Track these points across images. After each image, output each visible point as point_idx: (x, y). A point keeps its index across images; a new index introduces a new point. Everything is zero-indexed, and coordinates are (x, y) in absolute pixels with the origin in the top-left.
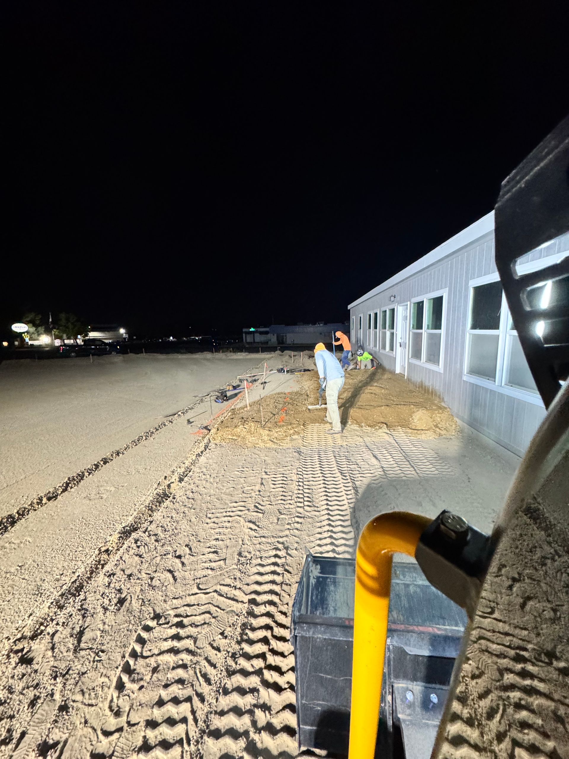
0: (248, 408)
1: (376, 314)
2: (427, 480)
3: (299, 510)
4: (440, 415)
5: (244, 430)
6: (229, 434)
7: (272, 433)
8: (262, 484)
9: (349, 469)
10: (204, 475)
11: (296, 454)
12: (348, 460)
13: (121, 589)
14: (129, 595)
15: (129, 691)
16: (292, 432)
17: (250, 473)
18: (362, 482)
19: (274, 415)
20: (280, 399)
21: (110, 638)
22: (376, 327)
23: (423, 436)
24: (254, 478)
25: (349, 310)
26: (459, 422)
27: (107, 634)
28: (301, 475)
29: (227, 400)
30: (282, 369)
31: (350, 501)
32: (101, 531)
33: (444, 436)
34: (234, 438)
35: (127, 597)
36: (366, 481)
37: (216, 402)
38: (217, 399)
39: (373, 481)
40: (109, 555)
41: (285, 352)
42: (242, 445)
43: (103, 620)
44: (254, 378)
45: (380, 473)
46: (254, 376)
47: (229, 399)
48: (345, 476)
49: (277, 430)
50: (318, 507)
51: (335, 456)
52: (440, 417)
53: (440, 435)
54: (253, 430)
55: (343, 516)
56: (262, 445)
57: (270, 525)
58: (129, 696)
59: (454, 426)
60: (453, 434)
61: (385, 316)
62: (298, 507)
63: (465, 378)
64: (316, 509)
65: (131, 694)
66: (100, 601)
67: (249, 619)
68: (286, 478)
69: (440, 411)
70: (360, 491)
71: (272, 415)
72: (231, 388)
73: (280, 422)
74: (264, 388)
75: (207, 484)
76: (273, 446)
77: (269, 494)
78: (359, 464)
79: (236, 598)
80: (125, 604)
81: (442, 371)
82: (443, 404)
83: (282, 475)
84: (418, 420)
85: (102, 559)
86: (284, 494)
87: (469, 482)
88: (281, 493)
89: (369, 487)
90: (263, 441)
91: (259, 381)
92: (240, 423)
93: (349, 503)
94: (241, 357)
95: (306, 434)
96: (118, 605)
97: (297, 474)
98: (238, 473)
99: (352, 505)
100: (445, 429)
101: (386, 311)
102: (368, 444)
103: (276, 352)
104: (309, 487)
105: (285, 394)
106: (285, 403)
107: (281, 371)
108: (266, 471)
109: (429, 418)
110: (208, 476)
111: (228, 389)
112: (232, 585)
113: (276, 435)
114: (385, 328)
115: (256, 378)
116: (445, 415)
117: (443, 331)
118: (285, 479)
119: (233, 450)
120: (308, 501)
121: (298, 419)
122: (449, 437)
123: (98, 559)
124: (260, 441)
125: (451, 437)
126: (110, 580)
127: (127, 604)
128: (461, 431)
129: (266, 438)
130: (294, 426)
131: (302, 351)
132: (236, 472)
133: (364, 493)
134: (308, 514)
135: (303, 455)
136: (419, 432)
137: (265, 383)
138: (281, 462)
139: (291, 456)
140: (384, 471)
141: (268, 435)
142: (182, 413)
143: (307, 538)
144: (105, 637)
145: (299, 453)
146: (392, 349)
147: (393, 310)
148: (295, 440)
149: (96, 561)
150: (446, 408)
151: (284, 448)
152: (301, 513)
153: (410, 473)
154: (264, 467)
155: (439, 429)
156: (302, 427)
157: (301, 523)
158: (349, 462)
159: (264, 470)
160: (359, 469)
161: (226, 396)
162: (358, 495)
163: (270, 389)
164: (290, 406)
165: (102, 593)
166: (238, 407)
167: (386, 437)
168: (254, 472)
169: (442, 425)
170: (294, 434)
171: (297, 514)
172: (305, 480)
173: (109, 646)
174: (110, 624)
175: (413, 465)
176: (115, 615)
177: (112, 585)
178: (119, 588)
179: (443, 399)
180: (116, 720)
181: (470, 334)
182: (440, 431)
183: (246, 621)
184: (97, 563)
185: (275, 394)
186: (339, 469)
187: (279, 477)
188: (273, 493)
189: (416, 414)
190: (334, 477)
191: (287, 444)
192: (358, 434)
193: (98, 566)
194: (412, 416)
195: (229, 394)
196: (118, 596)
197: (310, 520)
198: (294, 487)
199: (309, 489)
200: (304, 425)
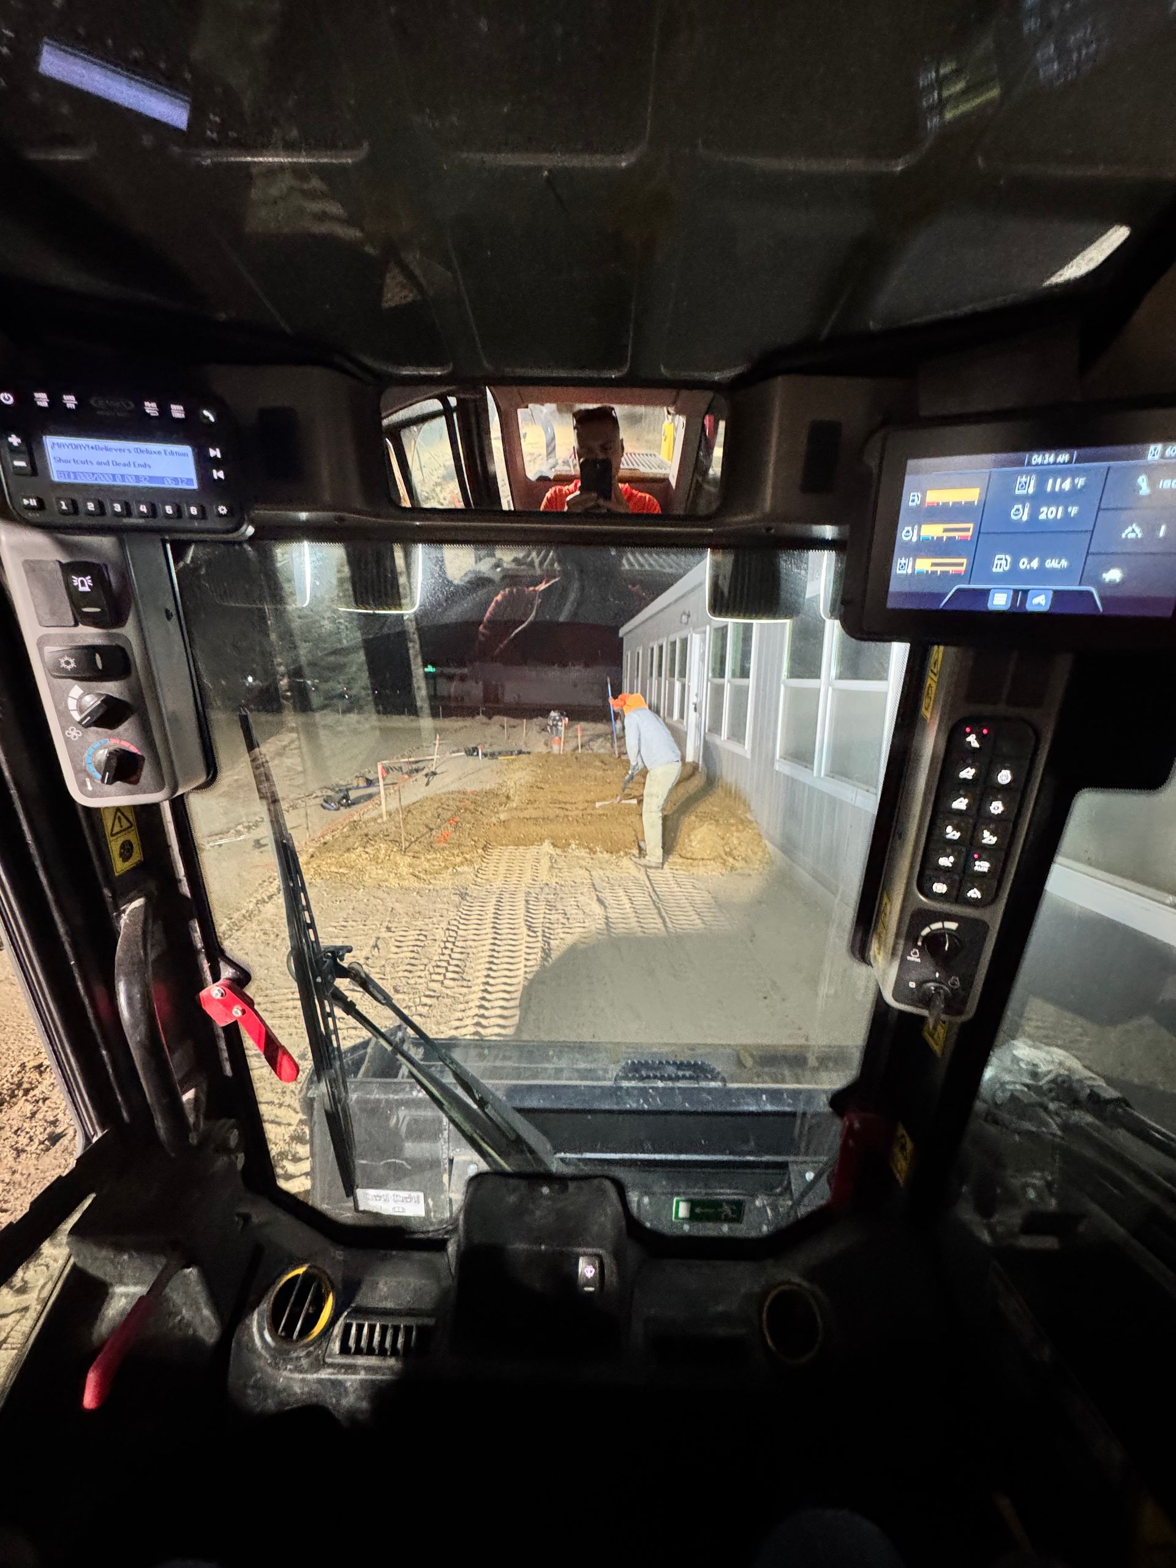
0: (385, 818)
1: (661, 648)
2: (679, 938)
3: (433, 985)
4: (739, 834)
5: (364, 856)
6: (331, 864)
7: (418, 862)
8: (376, 946)
9: (548, 921)
10: (265, 934)
11: (457, 898)
12: (551, 906)
13: (57, 1120)
14: (72, 1128)
15: (48, 1259)
16: (458, 860)
17: (357, 930)
18: (561, 942)
19: (431, 830)
20: (451, 803)
21: (22, 1191)
22: (660, 674)
23: (702, 870)
24: (363, 937)
25: (622, 639)
26: (771, 847)
27: (17, 1186)
28: (453, 931)
29: (349, 805)
30: (475, 749)
31: (528, 970)
32: (30, 1036)
33: (739, 871)
34: (341, 870)
35: (67, 1131)
36: (570, 940)
37: (324, 807)
38: (326, 801)
39: (583, 940)
40: (41, 1073)
41: (496, 718)
42: (355, 884)
43: (11, 1168)
44: (415, 766)
45: (599, 926)
46: (416, 762)
47: (353, 804)
48: (535, 932)
49: (429, 857)
50: (469, 981)
51: (527, 901)
52: (738, 838)
53: (733, 868)
54: (382, 856)
55: (509, 992)
56: (394, 882)
57: (371, 1011)
58: (47, 1266)
59: (760, 853)
60: (757, 867)
61: (673, 651)
62: (433, 981)
63: (777, 767)
64: (465, 983)
65: (51, 1263)
66: (10, 1140)
67: (294, 1145)
68: (426, 936)
69: (741, 827)
70: (555, 955)
71: (425, 830)
72: (362, 783)
73: (439, 842)
74: (427, 784)
75: (267, 949)
76: (416, 884)
77: (383, 962)
78: (568, 913)
79: (277, 1120)
80: (61, 1141)
81: (749, 756)
82: (749, 816)
83: (419, 932)
84: (699, 842)
85: (25, 1079)
86: (413, 961)
87: (751, 941)
88: (407, 961)
89: (573, 949)
90: (398, 876)
91: (424, 772)
92: (357, 844)
93: (526, 972)
94: (400, 725)
95: (484, 865)
96: (46, 1142)
97: (448, 929)
98: (334, 929)
99: (529, 976)
100: (743, 859)
101: (675, 642)
102: (597, 882)
103: (478, 718)
104: (463, 950)
105: (464, 793)
106: (459, 809)
107: (472, 752)
108: (390, 925)
109: (718, 840)
110: (273, 937)
111: (355, 785)
112: (277, 1101)
113: (426, 865)
114: (673, 676)
115: (421, 765)
116: (747, 834)
117: (751, 682)
118: (422, 938)
119: (333, 891)
120: (454, 972)
121: (476, 838)
122: (747, 871)
123: (16, 1080)
124: (392, 875)
125: (751, 873)
126: (35, 1109)
127: (64, 1141)
128: (771, 862)
129: (404, 870)
130: (466, 849)
131: (531, 718)
132: (330, 929)
133: (561, 958)
134: (448, 992)
135: (468, 898)
136: (695, 863)
137: (434, 774)
138: (423, 911)
139: (445, 900)
140: (607, 924)
141: (410, 865)
142: (244, 827)
143: (434, 1027)
144: (12, 1190)
145: (463, 896)
146: (682, 716)
147: (684, 642)
148: (462, 873)
149: (12, 1084)
150: (751, 822)
151: (438, 888)
152: (435, 991)
153: (654, 925)
154: (388, 919)
155: (734, 858)
156: (480, 851)
157: (430, 1006)
158: (550, 910)
159: (385, 924)
160: (565, 921)
161: (346, 797)
162: (548, 962)
163: (440, 785)
164: (468, 815)
165: (15, 1128)
166: (366, 817)
167: (634, 871)
168: (366, 928)
169: (741, 851)
170: (462, 863)
171: (428, 993)
172: (458, 938)
173: (18, 1202)
174: (24, 1172)
175: (664, 914)
176: (37, 1159)
177: (39, 1116)
178: (52, 1119)
179: (749, 806)
180: (17, 1299)
181: (786, 687)
182: (734, 862)
183: (287, 1148)
184: (14, 1087)
185: (444, 794)
186: (527, 921)
187: (412, 934)
188: (392, 961)
189: (696, 832)
190: (515, 934)
191: (445, 881)
192: (584, 863)
193: (16, 1092)
194: (689, 836)
195: (353, 795)
196: (49, 1130)
197: (448, 1001)
198: (435, 950)
199: (462, 953)
200: (485, 848)
